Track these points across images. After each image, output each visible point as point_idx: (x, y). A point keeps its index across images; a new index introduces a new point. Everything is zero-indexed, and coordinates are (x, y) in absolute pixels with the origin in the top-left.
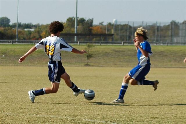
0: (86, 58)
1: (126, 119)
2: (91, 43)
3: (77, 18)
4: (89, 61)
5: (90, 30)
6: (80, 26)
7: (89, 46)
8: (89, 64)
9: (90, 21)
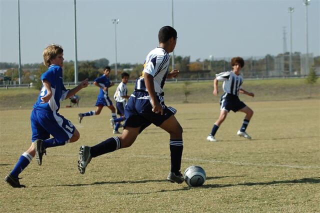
0: (184, 95)
1: (224, 155)
2: (189, 80)
3: (174, 56)
4: (187, 98)
5: (188, 67)
6: (178, 64)
7: (187, 84)
8: (188, 101)
9: (187, 59)
